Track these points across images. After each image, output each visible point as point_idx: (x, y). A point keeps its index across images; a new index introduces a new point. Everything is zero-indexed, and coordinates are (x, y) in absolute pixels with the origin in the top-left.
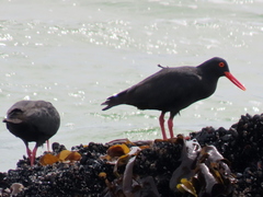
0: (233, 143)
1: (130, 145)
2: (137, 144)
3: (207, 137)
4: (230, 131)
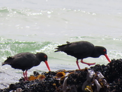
1: (65, 72)
4: (107, 66)
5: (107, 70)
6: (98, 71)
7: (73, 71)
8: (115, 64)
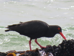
5: (58, 51)
7: (23, 52)
8: (66, 45)
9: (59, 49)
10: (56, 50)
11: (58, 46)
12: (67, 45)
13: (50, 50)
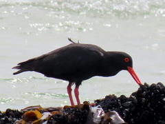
0: (133, 109)
1: (42, 111)
2: (48, 110)
3: (110, 103)
4: (131, 99)
5: (130, 106)
6: (111, 108)
7: (58, 109)
8: (147, 95)
9: (133, 103)
10: (126, 105)
11: (131, 97)
12: (150, 94)
13: (112, 104)
